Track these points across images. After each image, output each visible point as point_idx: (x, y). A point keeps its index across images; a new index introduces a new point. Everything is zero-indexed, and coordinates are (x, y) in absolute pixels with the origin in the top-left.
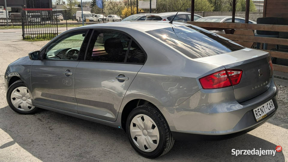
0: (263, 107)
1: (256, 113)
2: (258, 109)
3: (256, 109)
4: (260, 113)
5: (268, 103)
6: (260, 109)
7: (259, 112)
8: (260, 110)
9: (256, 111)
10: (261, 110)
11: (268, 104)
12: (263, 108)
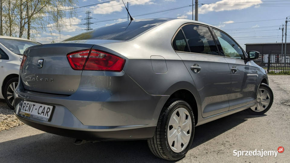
0: (34, 105)
1: (24, 106)
2: (28, 104)
3: (27, 102)
4: (27, 109)
5: (43, 106)
6: (29, 104)
7: (27, 106)
8: (28, 106)
9: (25, 103)
10: (30, 106)
11: (41, 107)
12: (32, 106)
